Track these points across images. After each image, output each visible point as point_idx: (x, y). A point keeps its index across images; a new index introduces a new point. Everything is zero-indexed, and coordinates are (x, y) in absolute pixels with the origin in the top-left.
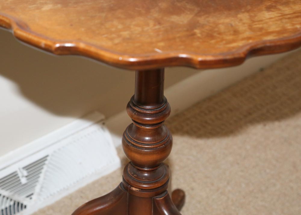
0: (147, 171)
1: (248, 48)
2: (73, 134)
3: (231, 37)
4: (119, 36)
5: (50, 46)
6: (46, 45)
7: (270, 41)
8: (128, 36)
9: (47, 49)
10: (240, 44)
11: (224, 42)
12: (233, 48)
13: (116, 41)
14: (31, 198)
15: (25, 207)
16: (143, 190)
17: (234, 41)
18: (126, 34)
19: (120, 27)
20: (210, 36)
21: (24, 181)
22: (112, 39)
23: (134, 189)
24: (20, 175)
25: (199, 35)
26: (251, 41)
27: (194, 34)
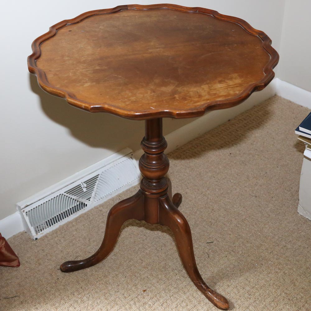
0: (155, 182)
1: (206, 105)
2: (113, 162)
3: (197, 99)
4: (129, 100)
5: (88, 107)
6: (85, 106)
7: (220, 101)
8: (134, 100)
9: (86, 109)
10: (202, 103)
11: (193, 102)
12: (198, 105)
13: (127, 103)
14: (89, 200)
15: (86, 205)
16: (152, 194)
17: (198, 101)
18: (133, 98)
19: (130, 94)
20: (184, 99)
21: (85, 190)
22: (125, 102)
23: (147, 193)
24: (82, 186)
25: (178, 98)
26: (208, 101)
27: (175, 98)
